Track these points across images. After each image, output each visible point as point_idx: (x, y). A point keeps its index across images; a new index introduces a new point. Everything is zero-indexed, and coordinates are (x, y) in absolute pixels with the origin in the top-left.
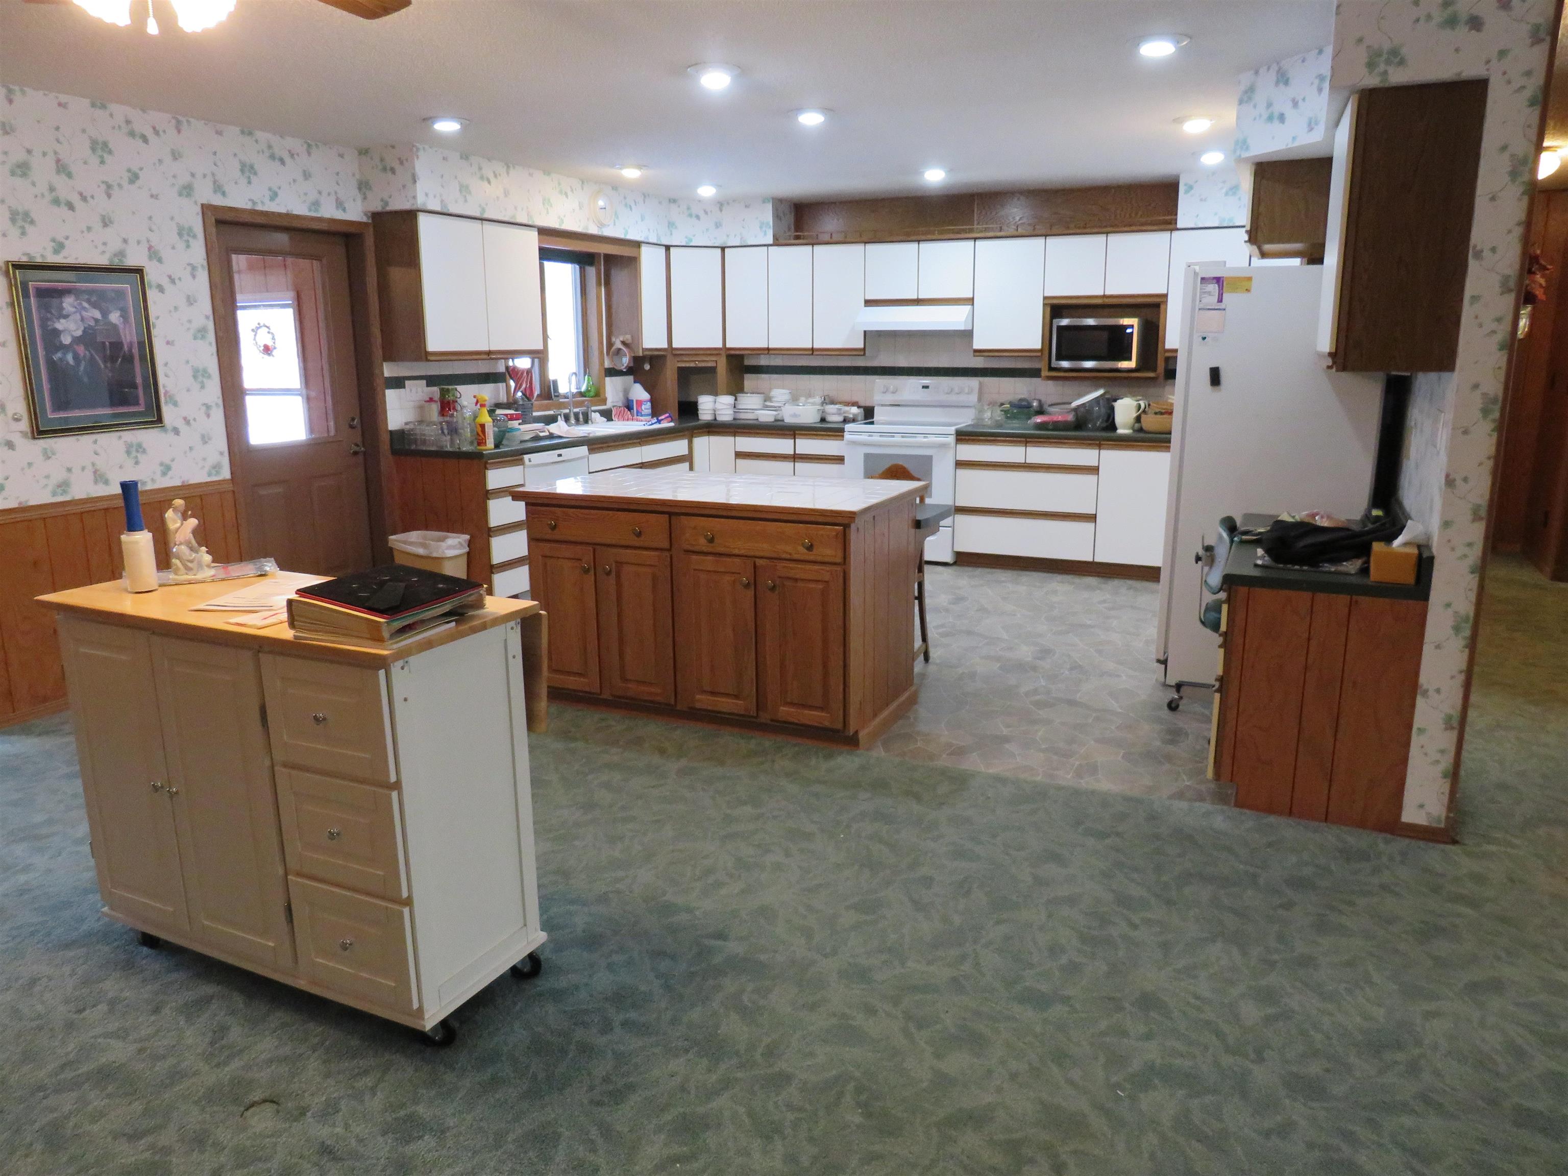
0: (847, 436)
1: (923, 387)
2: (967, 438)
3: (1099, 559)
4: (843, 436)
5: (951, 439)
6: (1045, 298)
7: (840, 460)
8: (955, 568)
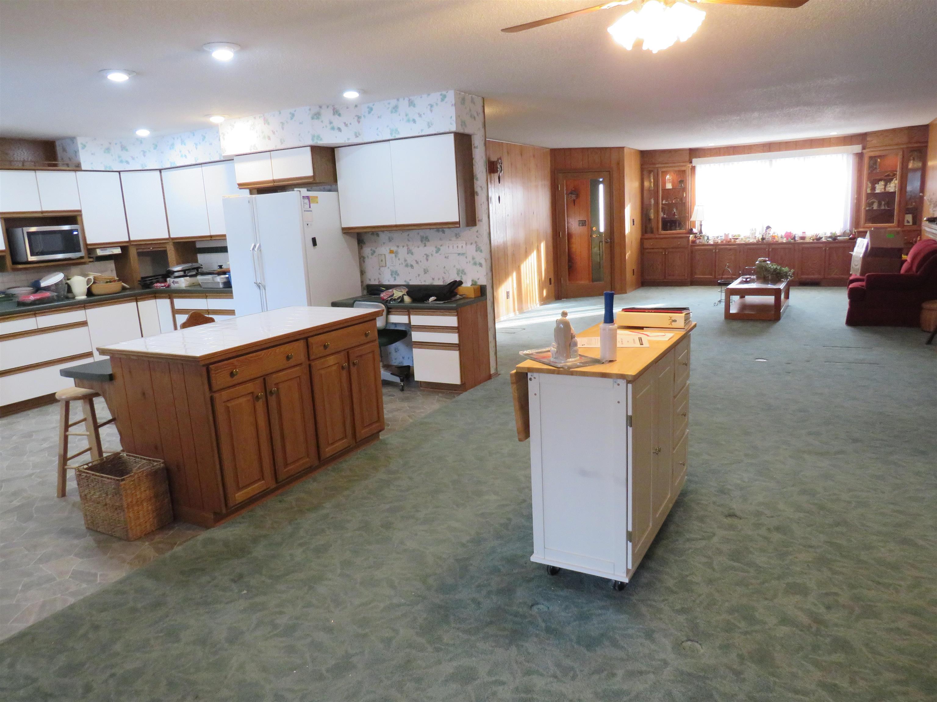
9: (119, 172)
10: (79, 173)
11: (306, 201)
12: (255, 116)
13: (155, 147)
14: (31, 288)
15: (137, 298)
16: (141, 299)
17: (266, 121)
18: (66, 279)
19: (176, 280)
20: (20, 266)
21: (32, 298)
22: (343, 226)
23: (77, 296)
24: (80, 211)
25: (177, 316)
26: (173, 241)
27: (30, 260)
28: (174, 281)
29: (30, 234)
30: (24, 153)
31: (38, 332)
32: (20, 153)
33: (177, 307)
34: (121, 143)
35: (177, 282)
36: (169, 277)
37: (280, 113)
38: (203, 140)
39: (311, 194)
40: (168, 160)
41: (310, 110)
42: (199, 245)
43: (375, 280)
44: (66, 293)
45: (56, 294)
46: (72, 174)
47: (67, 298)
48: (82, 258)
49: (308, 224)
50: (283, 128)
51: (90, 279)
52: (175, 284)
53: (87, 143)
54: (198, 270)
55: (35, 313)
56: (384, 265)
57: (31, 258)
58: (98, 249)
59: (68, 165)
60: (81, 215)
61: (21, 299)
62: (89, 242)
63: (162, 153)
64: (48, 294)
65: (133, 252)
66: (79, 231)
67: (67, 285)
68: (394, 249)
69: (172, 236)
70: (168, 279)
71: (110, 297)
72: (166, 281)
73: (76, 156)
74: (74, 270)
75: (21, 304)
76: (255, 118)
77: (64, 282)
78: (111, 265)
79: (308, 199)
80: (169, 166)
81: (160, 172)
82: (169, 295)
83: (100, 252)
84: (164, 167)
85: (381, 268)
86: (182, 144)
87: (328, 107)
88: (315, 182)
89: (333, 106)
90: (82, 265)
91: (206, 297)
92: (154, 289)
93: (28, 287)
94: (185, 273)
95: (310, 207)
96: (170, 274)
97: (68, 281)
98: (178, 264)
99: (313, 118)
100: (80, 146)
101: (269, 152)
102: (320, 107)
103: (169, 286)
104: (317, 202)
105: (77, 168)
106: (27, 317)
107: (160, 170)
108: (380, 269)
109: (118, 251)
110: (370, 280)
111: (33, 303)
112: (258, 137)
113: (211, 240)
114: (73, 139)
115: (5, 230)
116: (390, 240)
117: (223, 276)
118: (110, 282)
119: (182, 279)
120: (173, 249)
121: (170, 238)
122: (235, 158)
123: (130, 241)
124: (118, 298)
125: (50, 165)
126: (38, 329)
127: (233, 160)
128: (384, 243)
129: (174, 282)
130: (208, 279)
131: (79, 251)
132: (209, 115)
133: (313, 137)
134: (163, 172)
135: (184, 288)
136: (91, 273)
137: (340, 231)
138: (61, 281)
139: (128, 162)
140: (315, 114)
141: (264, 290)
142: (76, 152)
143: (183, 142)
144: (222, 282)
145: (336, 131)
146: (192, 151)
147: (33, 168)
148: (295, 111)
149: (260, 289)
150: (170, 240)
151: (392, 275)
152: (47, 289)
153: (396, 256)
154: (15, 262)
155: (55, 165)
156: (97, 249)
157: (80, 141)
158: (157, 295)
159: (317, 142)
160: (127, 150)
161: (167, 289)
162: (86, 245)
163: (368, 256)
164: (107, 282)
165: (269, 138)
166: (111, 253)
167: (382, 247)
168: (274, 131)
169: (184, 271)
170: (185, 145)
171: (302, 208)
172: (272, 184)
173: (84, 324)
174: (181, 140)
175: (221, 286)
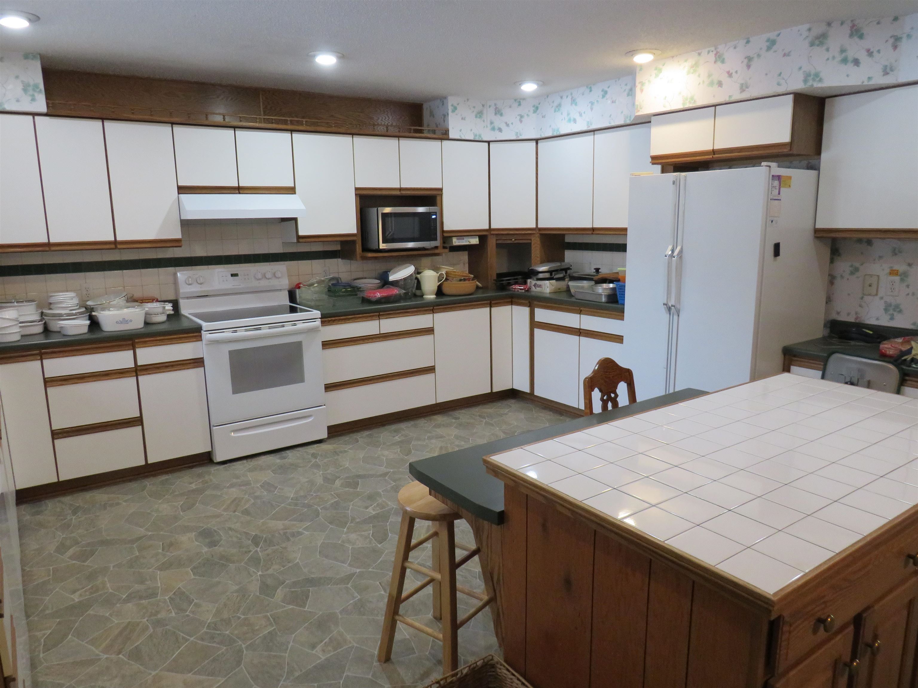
0: (206, 336)
1: (232, 275)
2: (333, 319)
3: (440, 400)
4: (201, 336)
5: (318, 323)
6: (356, 189)
7: (198, 362)
8: (332, 441)
9: (489, 142)
10: (445, 143)
11: (776, 183)
12: (700, 51)
13: (536, 109)
14: (379, 281)
15: (491, 303)
16: (496, 304)
17: (719, 58)
18: (416, 273)
19: (539, 283)
20: (370, 255)
21: (378, 295)
22: (819, 226)
23: (427, 295)
24: (441, 190)
25: (537, 331)
26: (541, 232)
27: (381, 247)
28: (536, 283)
29: (384, 215)
30: (389, 117)
31: (379, 338)
32: (385, 117)
33: (537, 319)
34: (495, 105)
35: (540, 286)
36: (530, 278)
37: (748, 42)
38: (603, 97)
39: (784, 172)
40: (550, 126)
41: (809, 30)
42: (568, 239)
43: (848, 314)
44: (414, 290)
45: (404, 291)
46: (437, 143)
47: (415, 296)
48: (436, 247)
49: (772, 221)
50: (749, 67)
51: (442, 274)
52: (537, 288)
53: (458, 104)
54: (566, 273)
55: (379, 314)
56: (874, 292)
57: (382, 246)
58: (455, 238)
59: (434, 132)
60: (441, 195)
61: (365, 295)
62: (445, 229)
63: (543, 117)
64: (396, 291)
65: (492, 243)
66: (438, 214)
67: (416, 281)
68: (901, 268)
69: (540, 226)
70: (529, 281)
71: (462, 299)
72: (525, 283)
73: (444, 121)
74: (426, 261)
75: (366, 301)
76: (699, 54)
77: (414, 276)
78: (464, 257)
79: (779, 180)
80: (550, 134)
81: (537, 143)
82: (530, 302)
83: (456, 242)
84: (543, 136)
85: (866, 298)
86: (571, 104)
87: (842, 23)
88: (791, 152)
89: (852, 21)
90: (435, 256)
91: (580, 312)
92: (512, 292)
93: (376, 279)
94: (551, 275)
95: (779, 194)
96: (533, 274)
97: (418, 276)
98: (543, 262)
99: (812, 44)
100: (450, 108)
101: (714, 107)
102: (829, 24)
103: (528, 290)
104: (790, 186)
105: (444, 136)
106: (369, 318)
107: (537, 141)
108: (862, 298)
109: (475, 241)
110: (838, 313)
111: (379, 301)
112: (700, 84)
113: (592, 234)
114: (442, 99)
115: (359, 209)
116: (895, 252)
117: (605, 286)
118: (465, 280)
119: (547, 282)
120: (539, 242)
121: (537, 229)
122: (653, 119)
123: (490, 230)
124: (471, 301)
125: (416, 131)
126: (380, 334)
127: (650, 122)
128: (881, 257)
129: (536, 286)
130: (582, 287)
131: (435, 239)
132: (632, 52)
133: (807, 77)
134: (540, 144)
135: (548, 295)
136: (443, 267)
137: (810, 234)
138: (411, 275)
139: (500, 130)
140: (817, 38)
141: (676, 317)
142: (445, 116)
143: (574, 101)
144: (605, 295)
145: (850, 65)
146: (584, 113)
147: (398, 134)
148: (779, 35)
149: (670, 314)
150: (537, 231)
151: (886, 310)
152: (395, 283)
153: (902, 280)
154: (366, 249)
155: (421, 131)
156: (453, 238)
157: (451, 101)
158: (513, 300)
159: (812, 85)
160: (501, 115)
161: (526, 293)
162: (443, 231)
163: (842, 277)
164: (461, 280)
165: (720, 84)
166: (468, 243)
167: (874, 263)
168: (731, 72)
169: (550, 272)
170: (576, 105)
171: (768, 194)
172: (711, 156)
173: (430, 331)
174: (572, 99)
175: (604, 299)
